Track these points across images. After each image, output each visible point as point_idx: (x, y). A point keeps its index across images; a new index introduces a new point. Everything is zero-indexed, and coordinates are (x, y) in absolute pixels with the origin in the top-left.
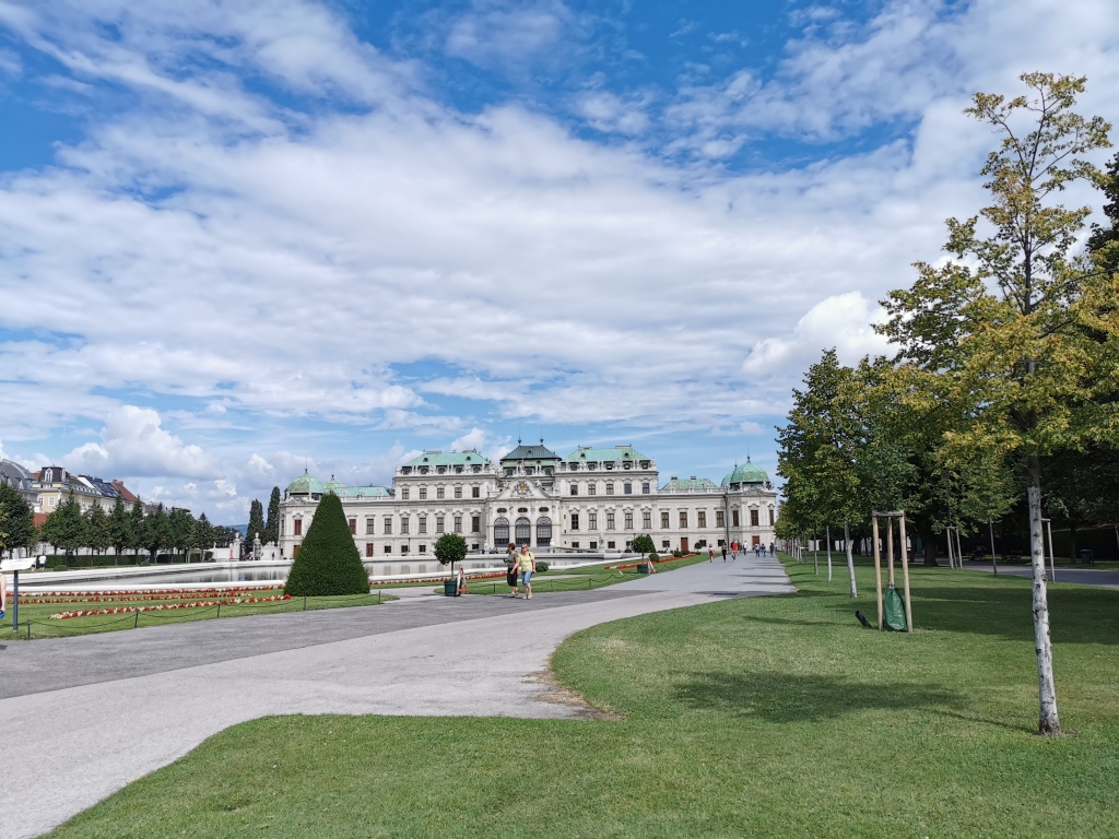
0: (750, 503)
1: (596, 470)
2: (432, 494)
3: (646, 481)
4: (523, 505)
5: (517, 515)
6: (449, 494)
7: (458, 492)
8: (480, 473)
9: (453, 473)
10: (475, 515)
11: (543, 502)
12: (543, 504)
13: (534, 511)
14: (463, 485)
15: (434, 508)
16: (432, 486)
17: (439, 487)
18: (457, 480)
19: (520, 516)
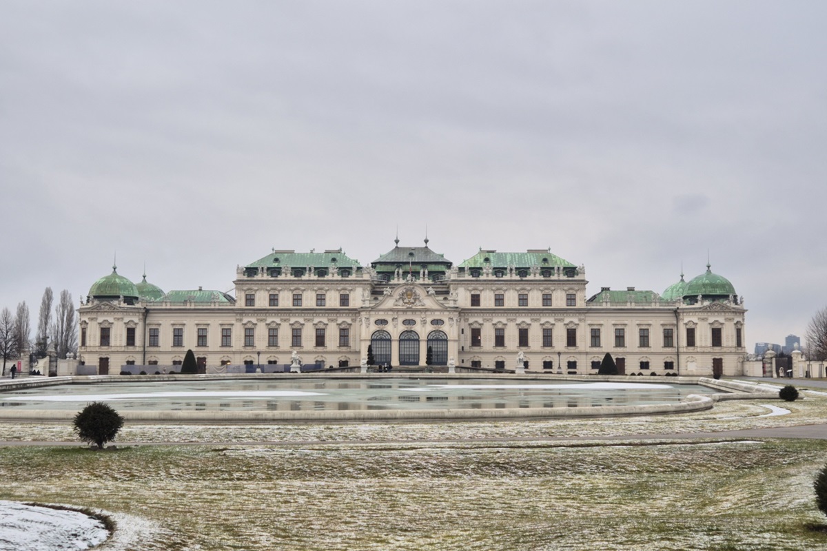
0: (711, 320)
1: (505, 278)
2: (285, 300)
4: (409, 316)
5: (402, 328)
6: (309, 300)
7: (321, 299)
8: (350, 277)
9: (313, 277)
10: (343, 327)
11: (437, 313)
12: (437, 316)
13: (425, 323)
14: (327, 291)
15: (288, 318)
16: (286, 292)
17: (295, 293)
18: (319, 286)
19: (406, 329)
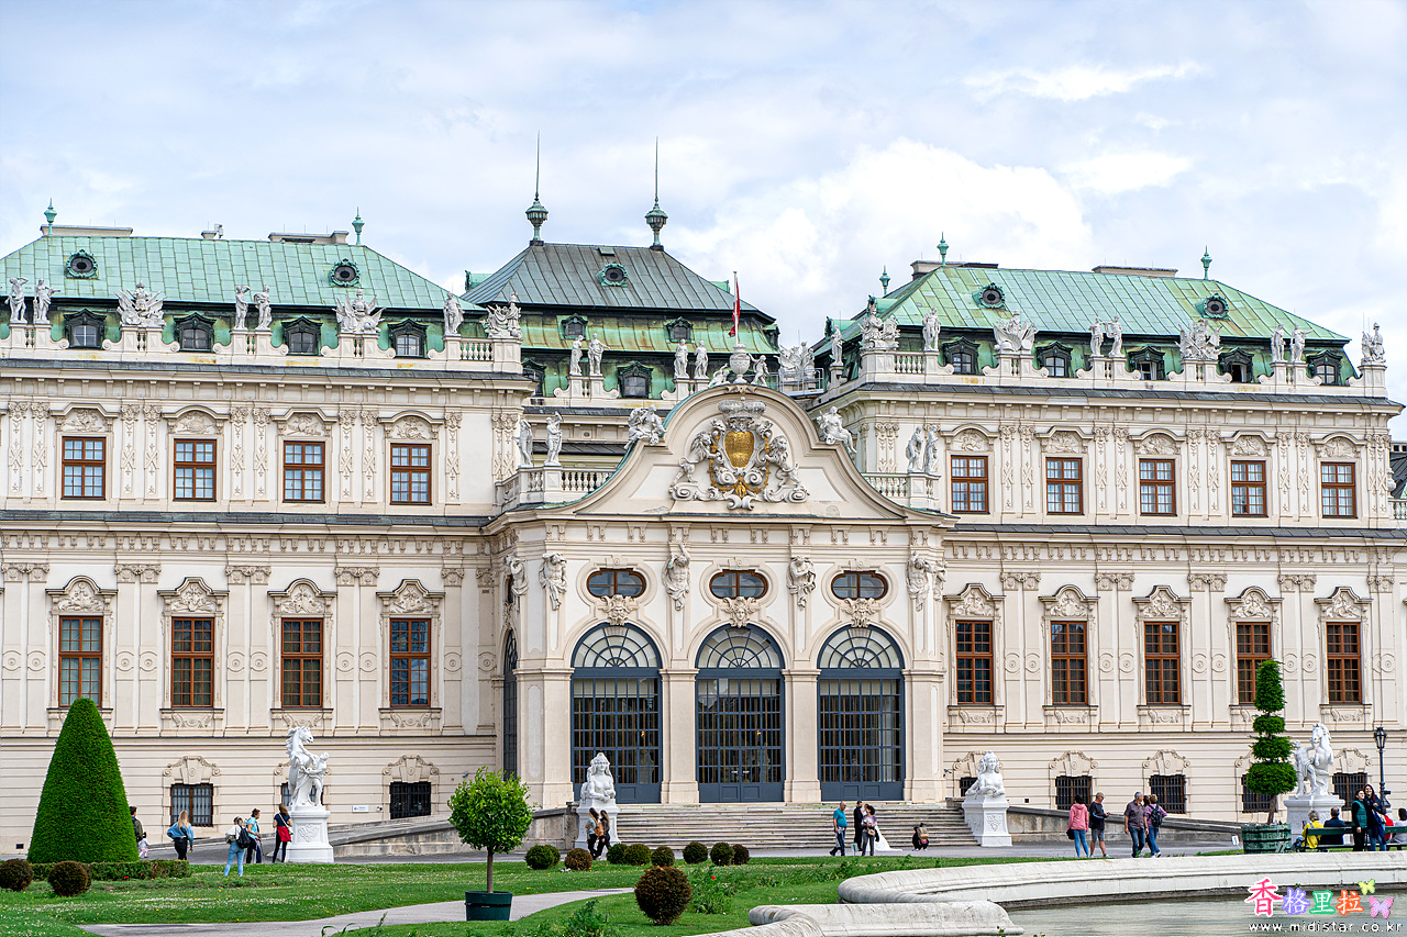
1: (1084, 380)
3: (1341, 452)
4: (741, 553)
5: (705, 613)
7: (305, 463)
8: (436, 361)
9: (270, 351)
10: (406, 607)
11: (859, 539)
12: (861, 552)
13: (808, 590)
14: (327, 424)
15: (152, 559)
16: (140, 425)
17: (181, 430)
18: (293, 396)
19: (725, 619)
